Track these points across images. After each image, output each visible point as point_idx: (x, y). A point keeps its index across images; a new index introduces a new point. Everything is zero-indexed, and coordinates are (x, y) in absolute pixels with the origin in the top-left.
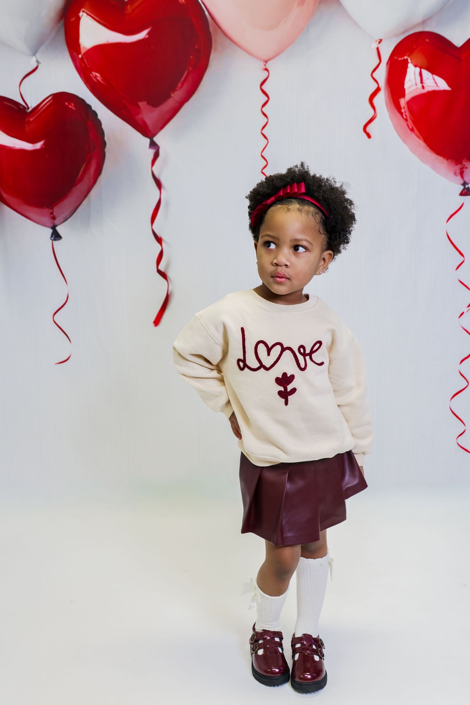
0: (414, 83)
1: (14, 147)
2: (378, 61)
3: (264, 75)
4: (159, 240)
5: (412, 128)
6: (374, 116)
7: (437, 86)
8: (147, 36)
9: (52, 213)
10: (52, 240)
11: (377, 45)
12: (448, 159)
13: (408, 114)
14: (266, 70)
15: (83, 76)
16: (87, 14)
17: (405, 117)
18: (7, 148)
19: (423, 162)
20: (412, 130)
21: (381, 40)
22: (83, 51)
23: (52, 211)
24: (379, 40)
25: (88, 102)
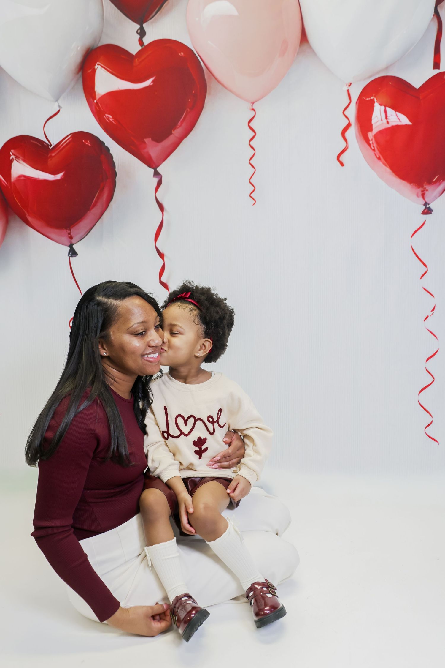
0: (381, 120)
1: (38, 178)
2: (349, 101)
3: (252, 114)
4: (161, 255)
6: (347, 147)
7: (400, 121)
8: (152, 84)
9: (69, 234)
10: (70, 257)
11: (347, 87)
12: (411, 183)
13: (375, 145)
14: (253, 110)
15: (97, 118)
16: (102, 66)
17: (373, 148)
18: (33, 179)
19: (389, 186)
20: (379, 158)
21: (351, 84)
22: (98, 97)
23: (69, 232)
24: (349, 83)
25: (102, 139)
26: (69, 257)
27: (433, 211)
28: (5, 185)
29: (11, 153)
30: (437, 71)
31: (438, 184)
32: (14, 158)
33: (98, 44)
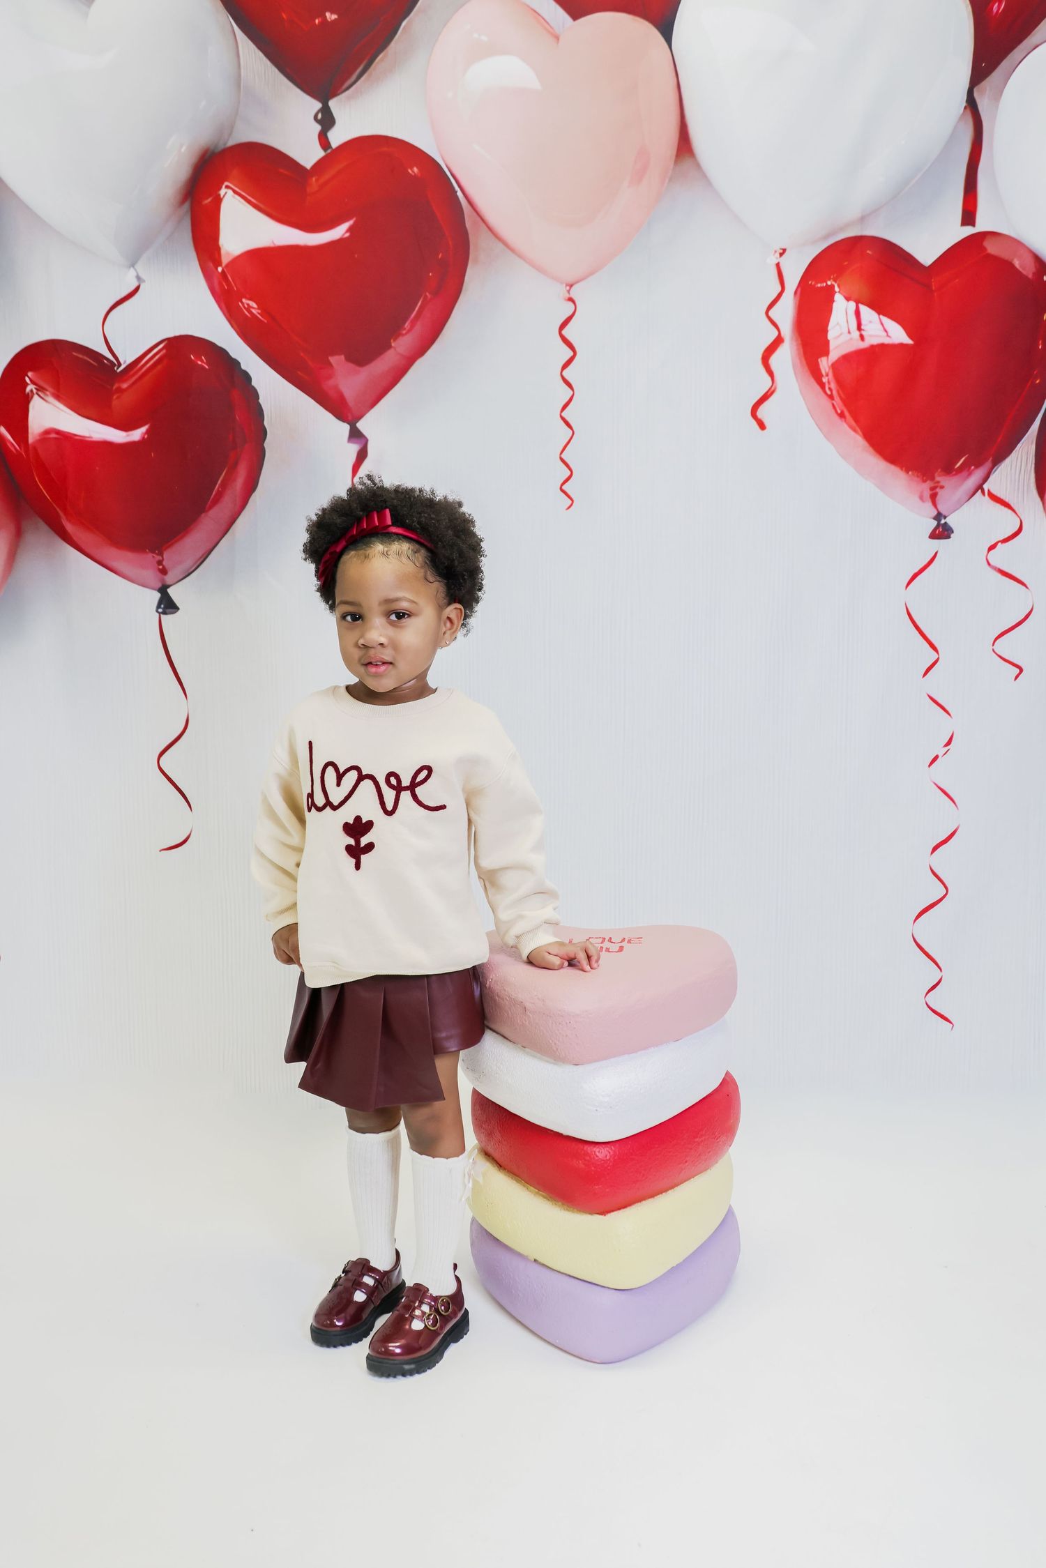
0: (847, 331)
1: (90, 437)
2: (779, 289)
3: (568, 309)
5: (842, 412)
6: (773, 389)
7: (888, 336)
8: (347, 235)
9: (160, 563)
10: (160, 613)
11: (777, 258)
12: (907, 471)
13: (833, 386)
14: (571, 300)
15: (223, 306)
16: (235, 192)
17: (829, 392)
18: (76, 438)
19: (862, 475)
20: (842, 415)
21: (784, 250)
22: (225, 260)
23: (160, 558)
24: (781, 249)
25: (233, 355)
26: (158, 614)
27: (953, 532)
28: (13, 450)
29: (27, 380)
30: (969, 231)
31: (965, 473)
32: (35, 391)
33: (225, 144)
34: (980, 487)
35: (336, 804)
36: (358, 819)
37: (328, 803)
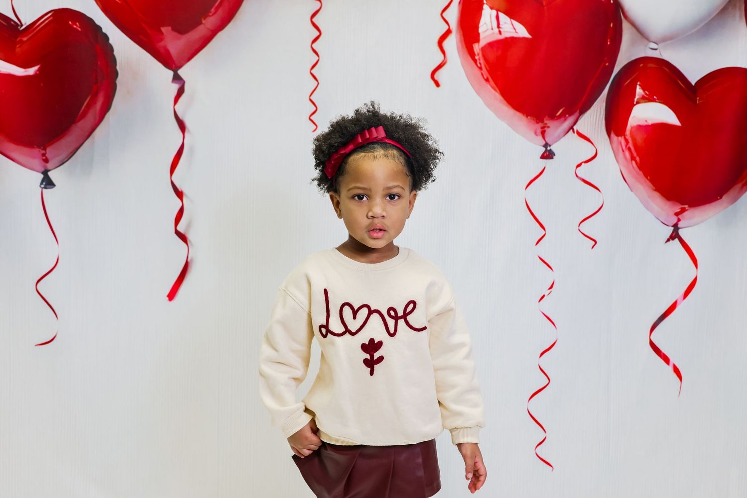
0: (491, 28)
3: (317, 5)
4: (179, 194)
5: (487, 78)
6: (444, 62)
7: (516, 32)
9: (44, 155)
10: (42, 188)
12: (527, 116)
13: (482, 61)
17: (479, 65)
19: (499, 117)
20: (487, 80)
23: (44, 152)
25: (98, 22)
26: (40, 189)
27: (555, 155)
31: (563, 119)
34: (572, 128)
35: (354, 331)
36: (372, 340)
37: (347, 331)
